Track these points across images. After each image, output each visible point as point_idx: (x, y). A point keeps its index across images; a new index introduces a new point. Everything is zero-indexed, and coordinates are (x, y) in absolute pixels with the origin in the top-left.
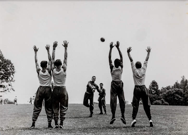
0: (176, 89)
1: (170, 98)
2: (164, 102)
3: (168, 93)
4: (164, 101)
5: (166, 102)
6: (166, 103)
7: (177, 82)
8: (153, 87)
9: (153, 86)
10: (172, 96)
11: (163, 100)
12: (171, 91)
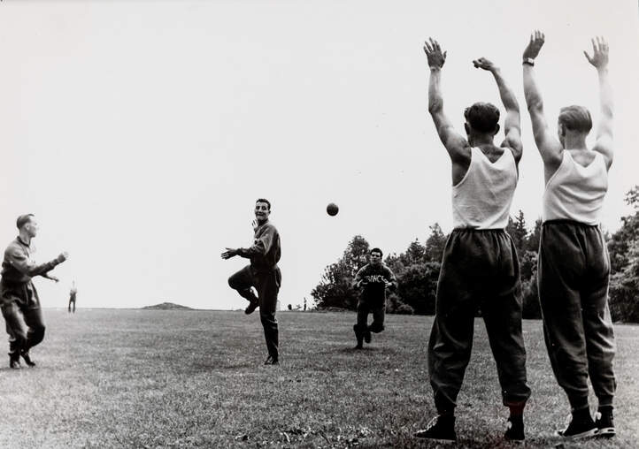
0: (432, 264)
1: (415, 291)
2: (400, 305)
3: (408, 275)
4: (398, 301)
5: (406, 304)
6: (405, 306)
7: (415, 244)
8: (355, 256)
9: (356, 253)
10: (423, 287)
11: (396, 297)
12: (419, 270)
